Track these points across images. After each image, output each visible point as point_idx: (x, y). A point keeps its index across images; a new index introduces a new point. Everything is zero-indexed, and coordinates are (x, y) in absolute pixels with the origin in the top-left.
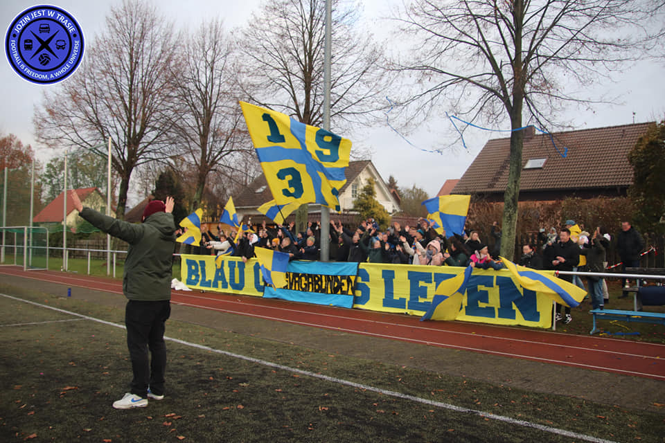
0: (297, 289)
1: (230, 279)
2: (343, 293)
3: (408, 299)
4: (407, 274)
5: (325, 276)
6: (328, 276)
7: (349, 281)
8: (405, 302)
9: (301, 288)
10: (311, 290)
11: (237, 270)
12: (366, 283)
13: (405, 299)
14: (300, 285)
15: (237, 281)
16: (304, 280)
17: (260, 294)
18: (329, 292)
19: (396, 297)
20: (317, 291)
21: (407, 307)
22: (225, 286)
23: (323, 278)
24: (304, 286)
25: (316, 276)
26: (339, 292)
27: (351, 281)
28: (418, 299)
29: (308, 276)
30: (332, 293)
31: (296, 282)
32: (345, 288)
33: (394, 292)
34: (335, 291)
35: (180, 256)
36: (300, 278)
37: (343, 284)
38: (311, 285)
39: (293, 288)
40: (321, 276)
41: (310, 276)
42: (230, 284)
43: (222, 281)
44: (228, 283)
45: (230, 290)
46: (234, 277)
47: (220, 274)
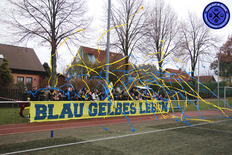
1: (74, 113)
4: (145, 103)
11: (79, 108)
12: (135, 107)
15: (78, 113)
17: (92, 117)
19: (143, 110)
22: (70, 116)
28: (148, 110)
43: (69, 114)
44: (73, 114)
45: (74, 118)
46: (77, 111)
47: (67, 111)
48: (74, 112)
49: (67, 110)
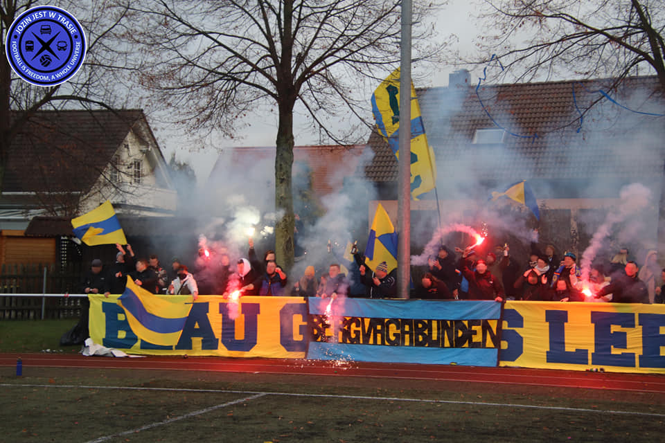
0: (379, 341)
1: (224, 334)
2: (476, 345)
3: (591, 350)
4: (589, 316)
5: (438, 321)
6: (444, 322)
7: (486, 327)
8: (587, 353)
9: (389, 340)
10: (407, 343)
12: (518, 330)
13: (587, 350)
14: (385, 337)
15: (240, 335)
16: (393, 328)
17: (297, 355)
18: (447, 344)
19: (569, 348)
20: (419, 344)
21: (590, 362)
22: (210, 343)
23: (434, 324)
24: (393, 338)
25: (420, 321)
26: (466, 345)
27: (490, 328)
28: (610, 350)
29: (400, 323)
30: (452, 346)
31: (376, 332)
32: (477, 338)
33: (566, 341)
34: (457, 343)
35: (87, 298)
36: (386, 326)
37: (475, 333)
38: (407, 336)
39: (371, 341)
40: (430, 321)
41: (405, 322)
42: (223, 342)
43: (204, 337)
44: (218, 340)
45: (222, 351)
46: (234, 329)
47: (197, 326)
48: (221, 331)
49: (197, 324)
